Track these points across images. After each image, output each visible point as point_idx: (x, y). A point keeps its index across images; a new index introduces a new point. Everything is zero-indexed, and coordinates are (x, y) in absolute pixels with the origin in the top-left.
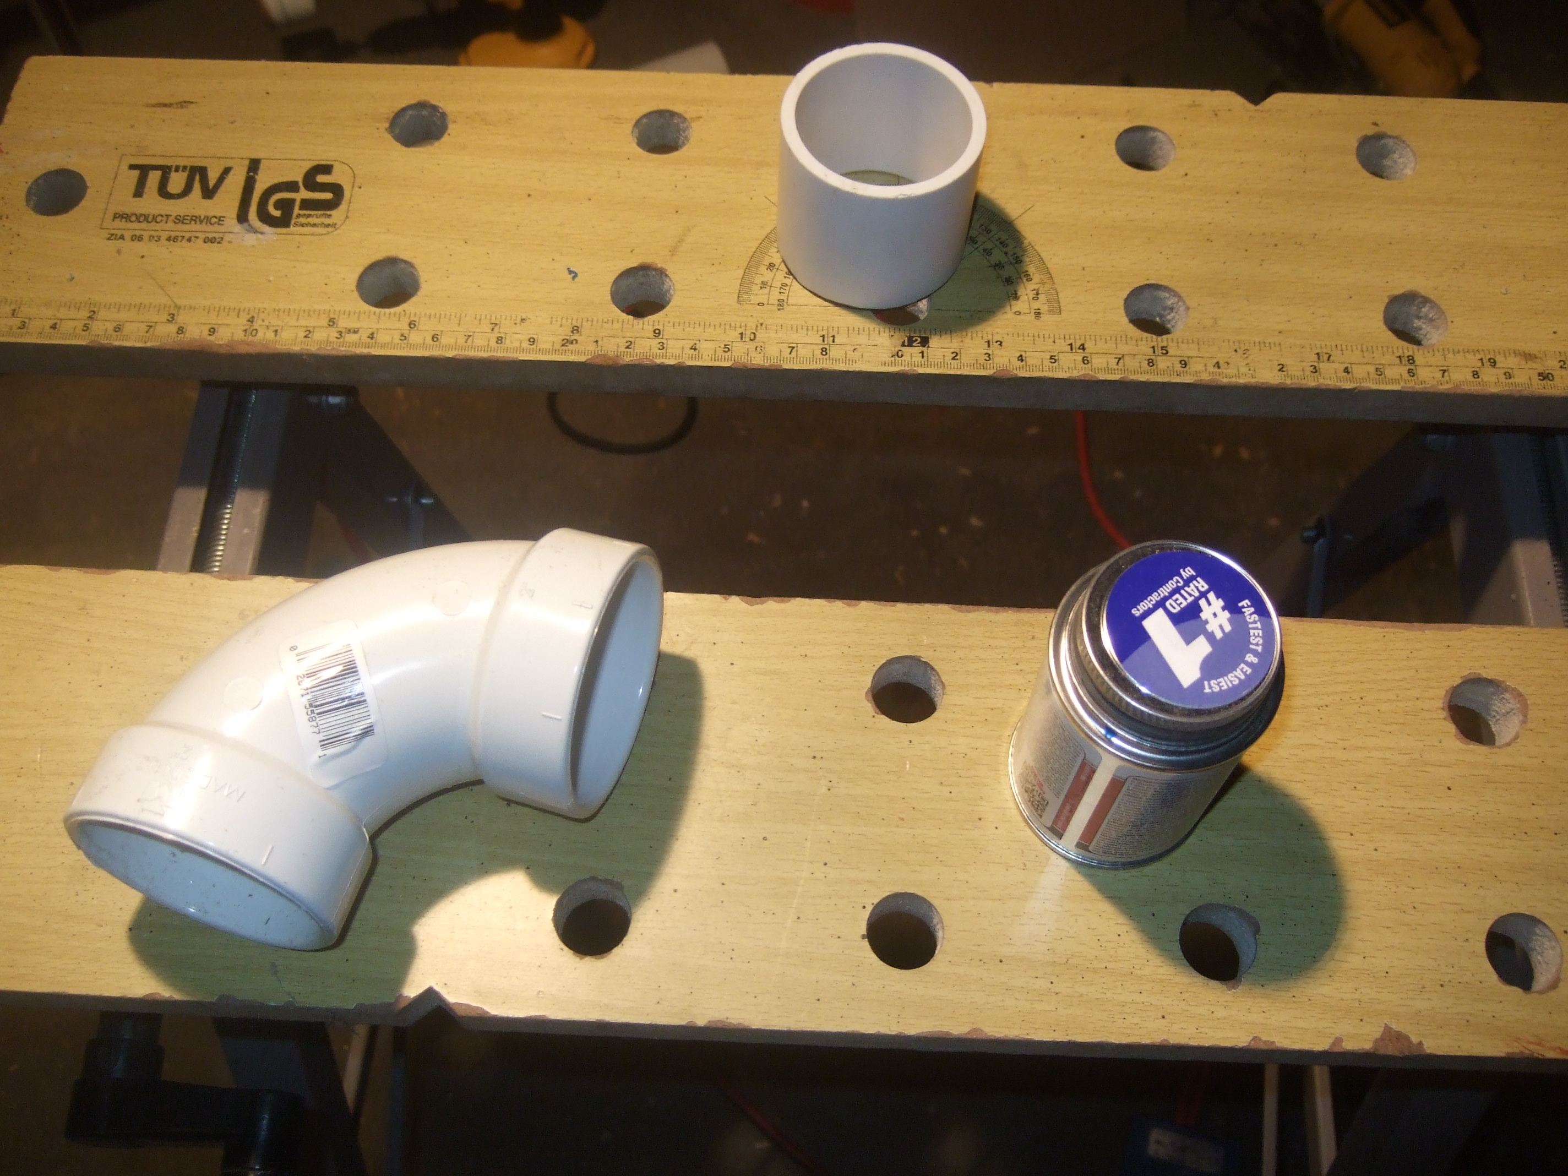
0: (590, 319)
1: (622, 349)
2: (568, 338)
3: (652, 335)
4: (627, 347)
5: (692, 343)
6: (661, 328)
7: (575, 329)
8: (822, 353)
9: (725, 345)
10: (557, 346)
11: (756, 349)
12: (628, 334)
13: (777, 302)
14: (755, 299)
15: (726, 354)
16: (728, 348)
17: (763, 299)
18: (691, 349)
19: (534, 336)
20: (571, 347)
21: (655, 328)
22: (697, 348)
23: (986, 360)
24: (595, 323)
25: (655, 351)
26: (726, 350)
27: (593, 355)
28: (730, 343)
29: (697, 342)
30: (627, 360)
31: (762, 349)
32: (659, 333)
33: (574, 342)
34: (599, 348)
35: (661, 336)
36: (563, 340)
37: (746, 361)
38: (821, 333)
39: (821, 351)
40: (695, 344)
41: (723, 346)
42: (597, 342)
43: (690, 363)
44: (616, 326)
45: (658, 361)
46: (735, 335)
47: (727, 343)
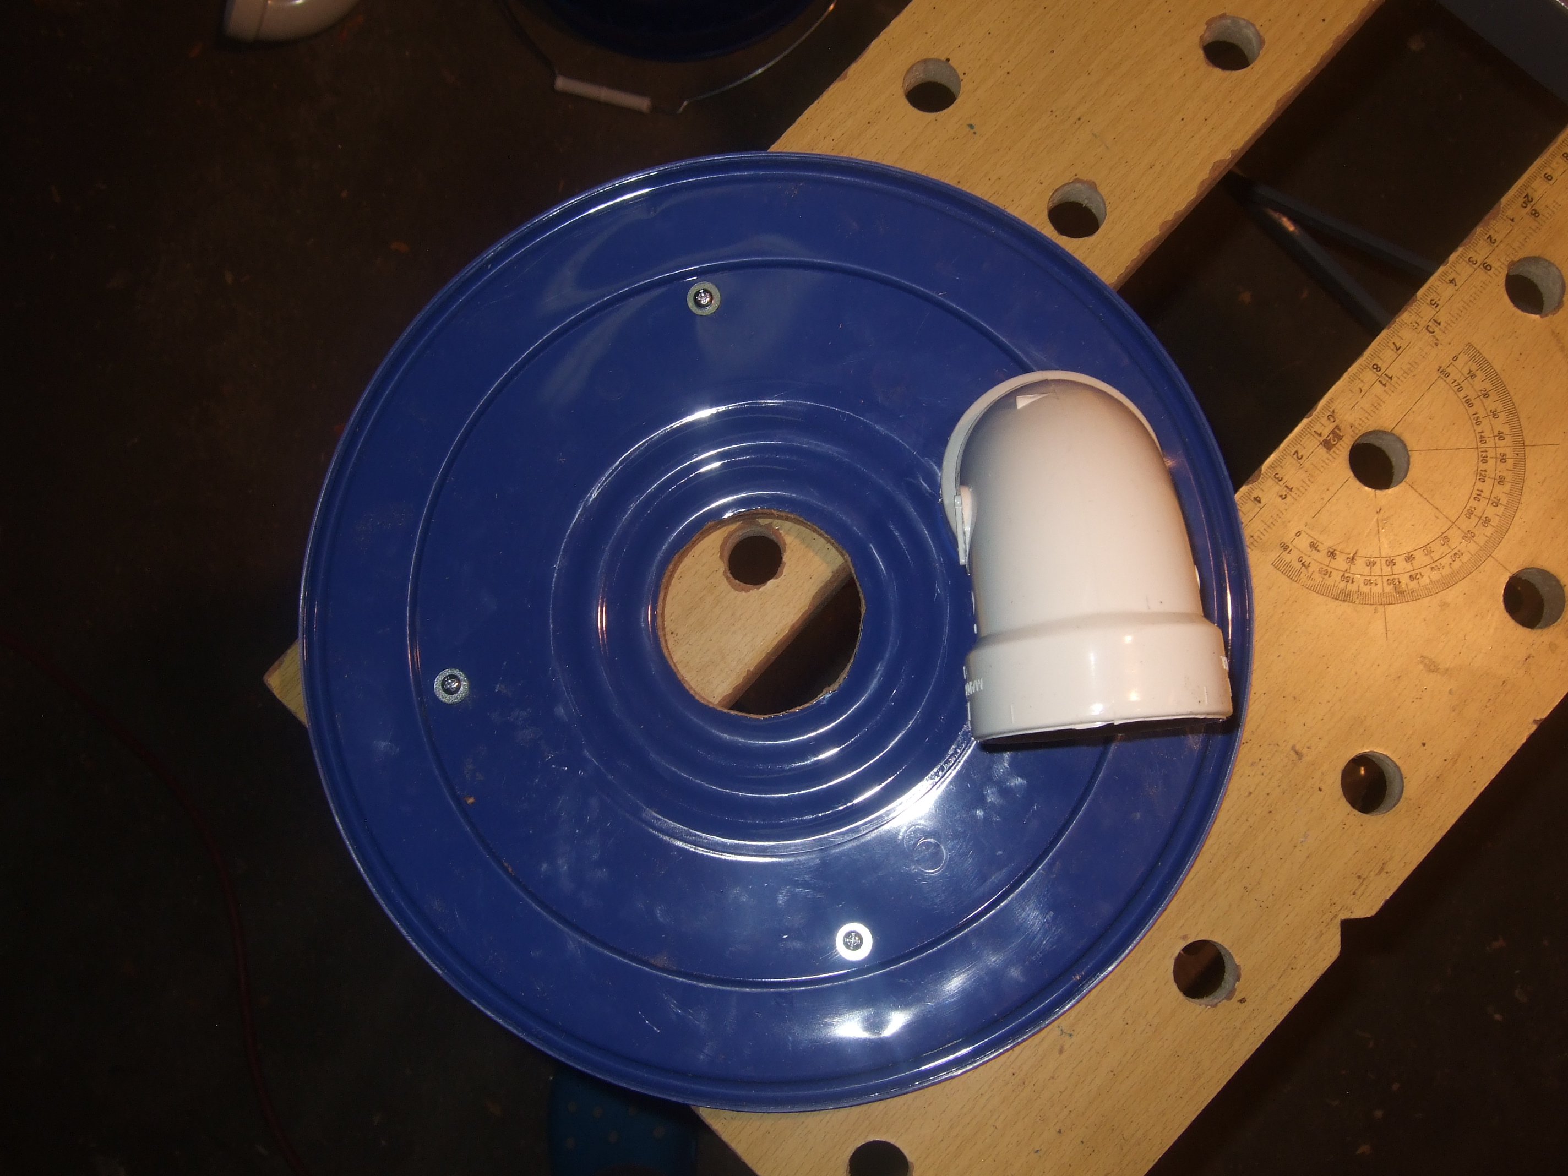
0: (1537, 230)
1: (1491, 232)
2: (1532, 203)
3: (1489, 261)
4: (1490, 237)
5: (1459, 284)
6: (1490, 272)
7: (1535, 214)
8: (1377, 365)
9: (1438, 305)
10: (1529, 191)
11: (1417, 323)
12: (1502, 246)
13: (1448, 370)
14: (1463, 358)
15: (1429, 300)
16: (1434, 304)
17: (1460, 363)
18: (1453, 279)
19: (1551, 182)
20: (1521, 200)
21: (1493, 269)
22: (1451, 284)
23: (1277, 474)
24: (1531, 231)
25: (1471, 254)
26: (1433, 302)
27: (1502, 209)
28: (1437, 309)
29: (1457, 288)
30: (1479, 230)
31: (1414, 328)
32: (1485, 268)
33: (1524, 205)
34: (1505, 218)
35: (1482, 266)
36: (1532, 199)
37: (1412, 308)
38: (1394, 379)
39: (1379, 366)
40: (1456, 285)
41: (1439, 302)
42: (1512, 220)
43: (1441, 270)
44: (1516, 245)
45: (1460, 249)
46: (1442, 318)
47: (1438, 307)
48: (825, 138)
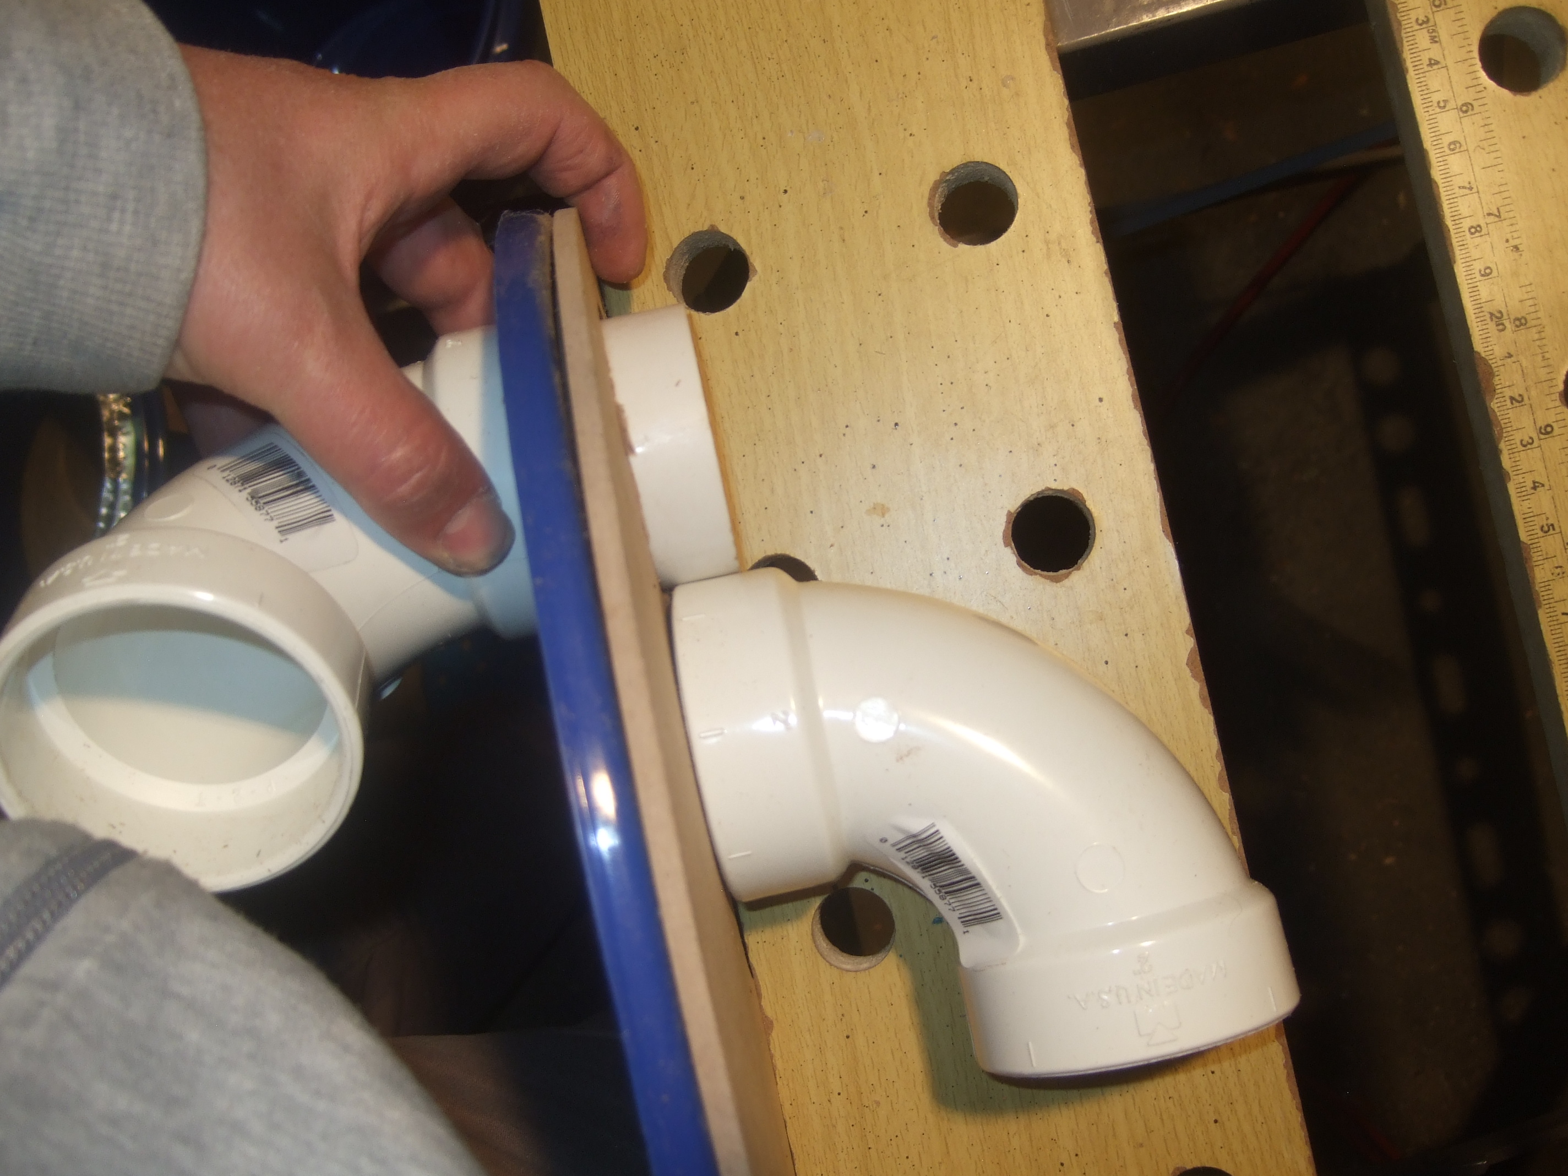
0: (1543, 335)
1: (1508, 392)
2: (1505, 316)
3: (1541, 423)
4: (1512, 399)
5: (1543, 479)
6: (1556, 431)
7: (1521, 322)
9: (1552, 525)
10: (1487, 308)
11: (1557, 567)
12: (1533, 393)
15: (1539, 531)
16: (1549, 530)
18: (1534, 482)
19: (1494, 272)
20: (1492, 326)
21: (1554, 425)
22: (1538, 489)
24: (1538, 343)
25: (1518, 437)
26: (1546, 528)
27: (1487, 358)
28: (1557, 530)
29: (1547, 487)
30: (1494, 405)
31: (1561, 576)
32: (1547, 433)
33: (1501, 327)
34: (1500, 363)
35: (1542, 437)
36: (1500, 312)
37: (1535, 559)
40: (1543, 485)
41: (1550, 522)
42: (1510, 356)
43: (1511, 487)
44: (1543, 373)
45: (1502, 445)
47: (1556, 526)
48: (829, 1101)
